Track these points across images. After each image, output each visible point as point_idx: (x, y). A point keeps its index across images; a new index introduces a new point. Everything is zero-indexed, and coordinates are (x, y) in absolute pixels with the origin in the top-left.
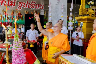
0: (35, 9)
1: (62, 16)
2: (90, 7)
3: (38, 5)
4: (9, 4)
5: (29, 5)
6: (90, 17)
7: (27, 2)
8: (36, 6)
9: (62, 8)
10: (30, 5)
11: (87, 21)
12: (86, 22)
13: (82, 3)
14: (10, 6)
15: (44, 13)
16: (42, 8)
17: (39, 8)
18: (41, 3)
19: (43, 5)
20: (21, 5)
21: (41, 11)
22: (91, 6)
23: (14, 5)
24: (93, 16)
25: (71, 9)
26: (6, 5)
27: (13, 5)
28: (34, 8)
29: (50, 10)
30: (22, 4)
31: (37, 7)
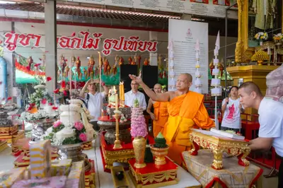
0: (138, 52)
1: (197, 65)
2: (259, 44)
3: (144, 44)
4: (87, 45)
5: (125, 45)
6: (259, 67)
7: (122, 38)
8: (141, 45)
9: (198, 49)
10: (127, 44)
11: (253, 75)
12: (251, 77)
13: (241, 36)
14: (88, 48)
15: (158, 60)
16: (154, 49)
17: (147, 49)
18: (151, 39)
19: (155, 43)
20: (110, 44)
21: (151, 55)
22: (261, 43)
23: (95, 47)
24: (266, 64)
25: (216, 52)
26: (81, 47)
27: (93, 47)
28: (135, 49)
29: (171, 54)
30: (111, 42)
31: (142, 48)
